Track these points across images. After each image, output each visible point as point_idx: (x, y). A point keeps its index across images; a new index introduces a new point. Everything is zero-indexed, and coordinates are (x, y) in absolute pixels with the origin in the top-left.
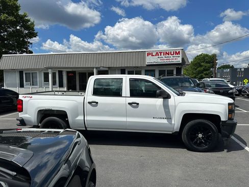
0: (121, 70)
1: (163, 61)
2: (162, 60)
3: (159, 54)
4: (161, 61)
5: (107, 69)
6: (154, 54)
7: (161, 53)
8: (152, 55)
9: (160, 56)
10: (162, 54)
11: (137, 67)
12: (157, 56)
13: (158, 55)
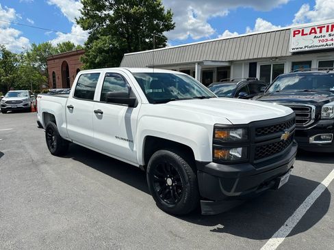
0: (251, 64)
1: (325, 43)
2: (323, 41)
3: (318, 30)
4: (321, 43)
5: (227, 64)
6: (307, 31)
7: (321, 28)
8: (303, 34)
9: (318, 35)
10: (324, 30)
11: (276, 58)
12: (313, 35)
13: (315, 32)
